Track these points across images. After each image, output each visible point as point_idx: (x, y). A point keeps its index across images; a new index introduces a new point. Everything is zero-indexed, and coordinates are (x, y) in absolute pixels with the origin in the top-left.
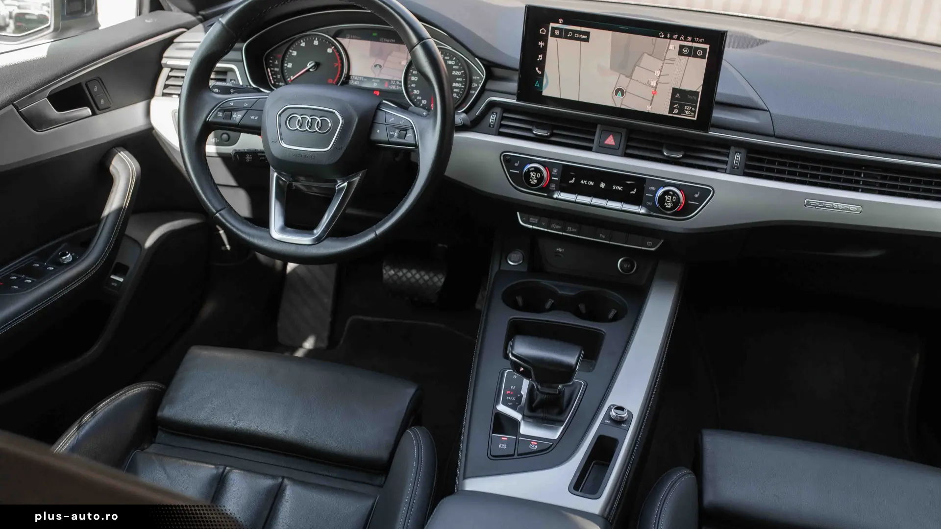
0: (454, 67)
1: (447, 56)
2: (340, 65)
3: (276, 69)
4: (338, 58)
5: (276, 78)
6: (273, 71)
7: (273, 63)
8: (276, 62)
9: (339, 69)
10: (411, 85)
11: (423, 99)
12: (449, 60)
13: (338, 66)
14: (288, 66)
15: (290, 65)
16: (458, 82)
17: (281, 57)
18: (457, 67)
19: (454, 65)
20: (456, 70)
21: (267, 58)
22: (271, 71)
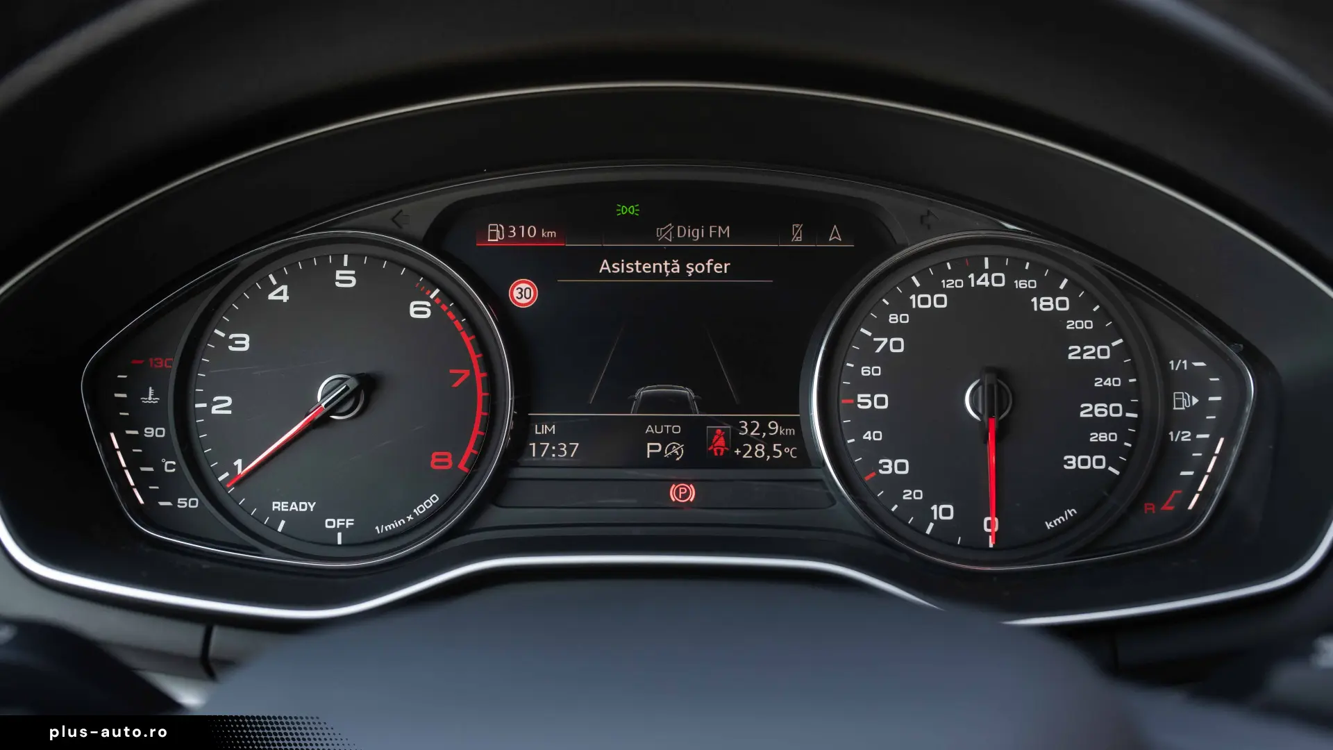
0: (1071, 325)
1: (1026, 276)
2: (480, 375)
3: (150, 432)
4: (468, 340)
5: (159, 476)
6: (140, 440)
7: (133, 403)
8: (151, 398)
9: (481, 394)
10: (859, 436)
11: (934, 497)
12: (1039, 293)
13: (470, 382)
14: (214, 410)
15: (222, 406)
16: (1106, 396)
17: (172, 364)
18: (1086, 325)
19: (1072, 315)
20: (1083, 338)
21: (101, 384)
22: (126, 443)
